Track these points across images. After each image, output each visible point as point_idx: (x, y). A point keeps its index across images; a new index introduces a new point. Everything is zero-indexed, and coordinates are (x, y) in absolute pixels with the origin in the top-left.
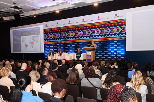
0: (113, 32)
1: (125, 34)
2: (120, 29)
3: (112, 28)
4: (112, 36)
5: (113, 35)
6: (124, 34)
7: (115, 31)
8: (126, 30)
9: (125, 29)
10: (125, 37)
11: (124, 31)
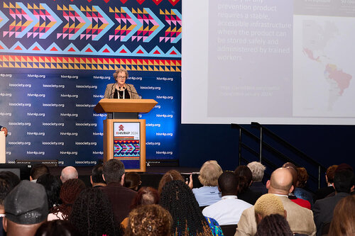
0: (125, 33)
1: (179, 46)
2: (158, 25)
3: (120, 15)
4: (118, 53)
5: (123, 47)
6: (173, 49)
7: (133, 30)
8: (184, 29)
9: (179, 26)
10: (179, 60)
11: (175, 35)
